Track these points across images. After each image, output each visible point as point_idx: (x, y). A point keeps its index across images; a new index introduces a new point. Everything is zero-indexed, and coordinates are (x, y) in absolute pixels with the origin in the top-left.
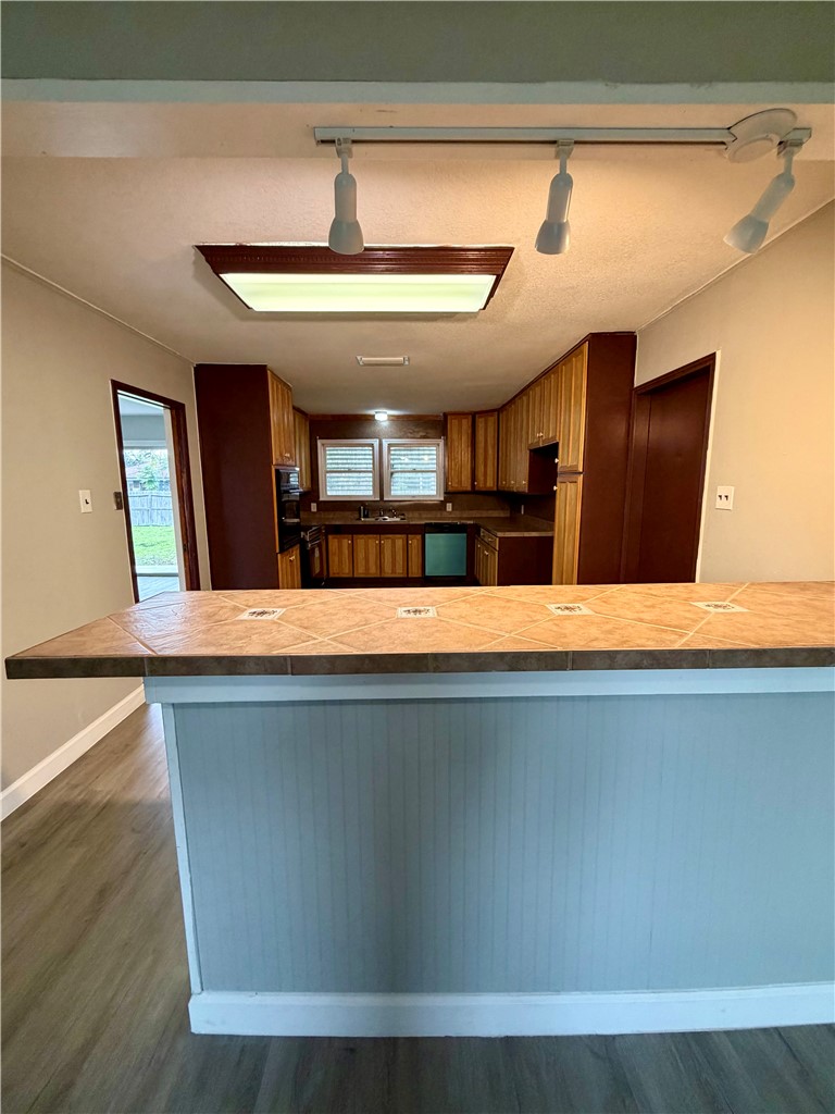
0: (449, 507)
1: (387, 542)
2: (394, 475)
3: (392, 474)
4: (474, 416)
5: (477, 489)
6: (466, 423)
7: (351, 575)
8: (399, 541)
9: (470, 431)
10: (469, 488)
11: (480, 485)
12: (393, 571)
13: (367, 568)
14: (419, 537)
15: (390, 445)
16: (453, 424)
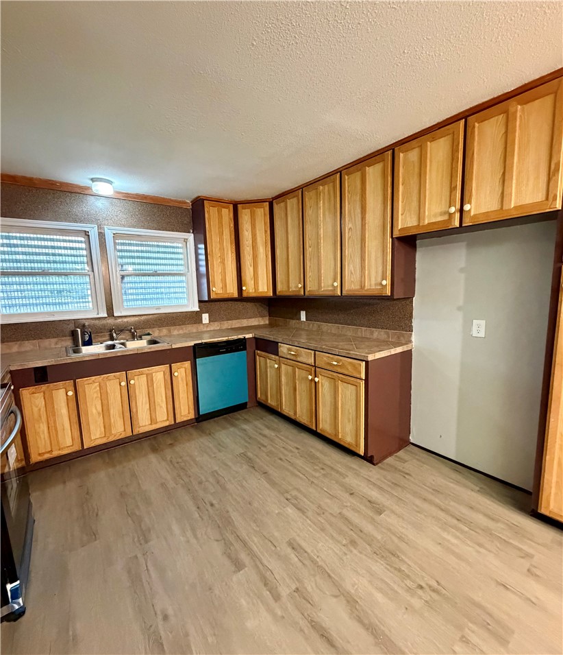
0: (205, 318)
1: (139, 379)
2: (126, 279)
3: (123, 277)
4: (236, 206)
5: (245, 294)
6: (227, 213)
7: (77, 447)
8: (159, 373)
9: (232, 225)
10: (236, 295)
11: (249, 289)
12: (153, 421)
13: (107, 427)
14: (187, 364)
15: (116, 236)
16: (211, 213)
